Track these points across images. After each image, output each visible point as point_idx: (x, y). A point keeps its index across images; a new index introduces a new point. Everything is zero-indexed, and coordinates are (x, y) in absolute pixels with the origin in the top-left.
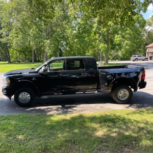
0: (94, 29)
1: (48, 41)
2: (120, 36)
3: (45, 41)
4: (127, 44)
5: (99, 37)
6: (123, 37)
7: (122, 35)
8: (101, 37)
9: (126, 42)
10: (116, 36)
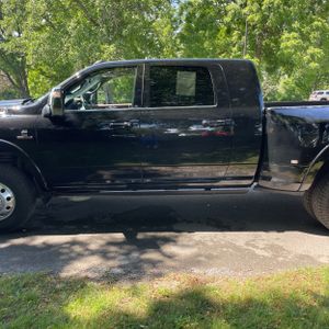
0: (227, 19)
1: (112, 48)
2: (296, 35)
3: (102, 47)
4: (312, 56)
5: (240, 38)
6: (304, 37)
7: (302, 34)
8: (244, 38)
9: (311, 50)
10: (286, 35)
